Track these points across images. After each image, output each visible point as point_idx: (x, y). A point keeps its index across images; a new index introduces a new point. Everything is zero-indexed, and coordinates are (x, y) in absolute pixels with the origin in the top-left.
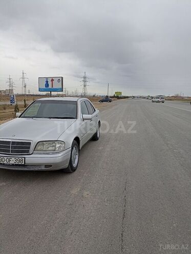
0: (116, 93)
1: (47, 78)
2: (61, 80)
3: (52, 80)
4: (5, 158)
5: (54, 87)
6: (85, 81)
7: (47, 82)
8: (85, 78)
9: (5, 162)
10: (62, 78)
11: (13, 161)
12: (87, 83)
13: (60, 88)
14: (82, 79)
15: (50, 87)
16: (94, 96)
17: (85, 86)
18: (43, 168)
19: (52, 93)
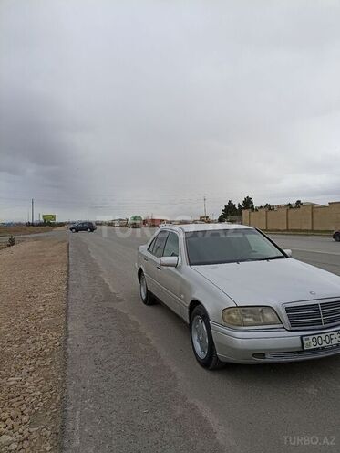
0: (44, 216)
4: (323, 336)
9: (324, 344)
11: (336, 340)
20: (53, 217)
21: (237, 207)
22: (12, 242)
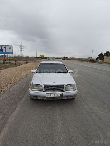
0: (40, 55)
1: (2, 46)
2: (11, 47)
3: (5, 47)
4: (52, 94)
5: (6, 52)
6: (21, 48)
7: (2, 48)
8: (21, 46)
9: (52, 96)
10: (12, 46)
11: (56, 95)
12: (23, 49)
13: (11, 53)
14: (20, 47)
15: (4, 51)
16: (26, 57)
17: (21, 51)
18: (69, 98)
19: (5, 55)
20: (43, 55)
21: (103, 54)
22: (27, 63)
